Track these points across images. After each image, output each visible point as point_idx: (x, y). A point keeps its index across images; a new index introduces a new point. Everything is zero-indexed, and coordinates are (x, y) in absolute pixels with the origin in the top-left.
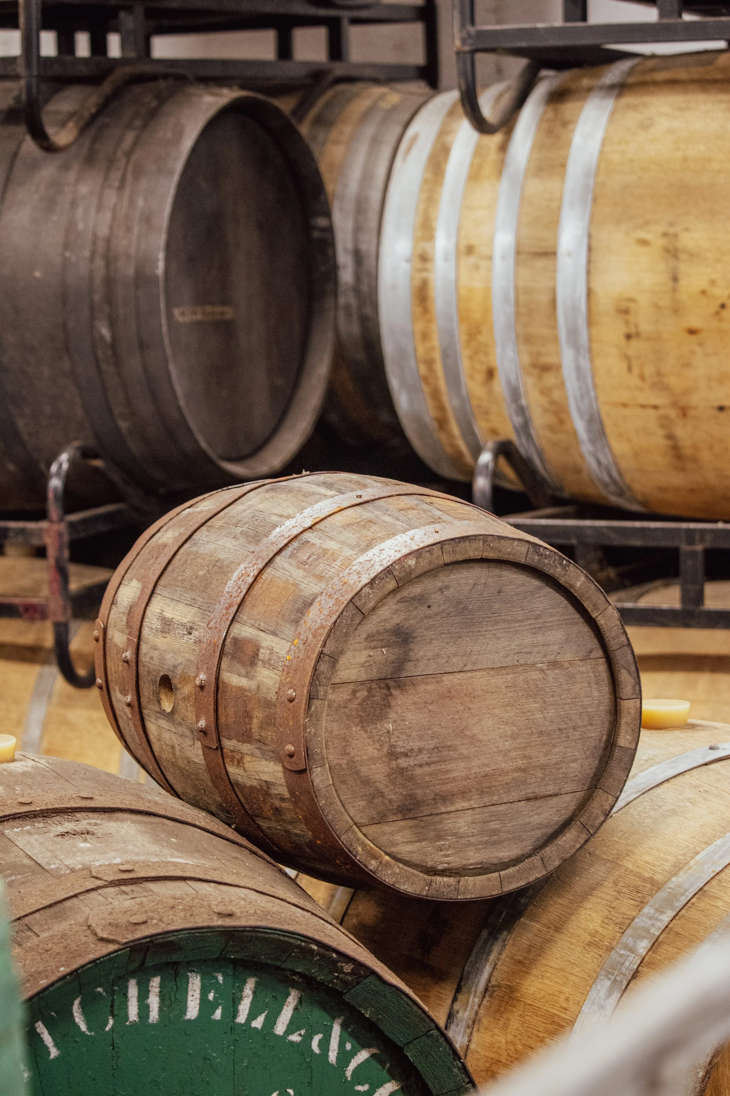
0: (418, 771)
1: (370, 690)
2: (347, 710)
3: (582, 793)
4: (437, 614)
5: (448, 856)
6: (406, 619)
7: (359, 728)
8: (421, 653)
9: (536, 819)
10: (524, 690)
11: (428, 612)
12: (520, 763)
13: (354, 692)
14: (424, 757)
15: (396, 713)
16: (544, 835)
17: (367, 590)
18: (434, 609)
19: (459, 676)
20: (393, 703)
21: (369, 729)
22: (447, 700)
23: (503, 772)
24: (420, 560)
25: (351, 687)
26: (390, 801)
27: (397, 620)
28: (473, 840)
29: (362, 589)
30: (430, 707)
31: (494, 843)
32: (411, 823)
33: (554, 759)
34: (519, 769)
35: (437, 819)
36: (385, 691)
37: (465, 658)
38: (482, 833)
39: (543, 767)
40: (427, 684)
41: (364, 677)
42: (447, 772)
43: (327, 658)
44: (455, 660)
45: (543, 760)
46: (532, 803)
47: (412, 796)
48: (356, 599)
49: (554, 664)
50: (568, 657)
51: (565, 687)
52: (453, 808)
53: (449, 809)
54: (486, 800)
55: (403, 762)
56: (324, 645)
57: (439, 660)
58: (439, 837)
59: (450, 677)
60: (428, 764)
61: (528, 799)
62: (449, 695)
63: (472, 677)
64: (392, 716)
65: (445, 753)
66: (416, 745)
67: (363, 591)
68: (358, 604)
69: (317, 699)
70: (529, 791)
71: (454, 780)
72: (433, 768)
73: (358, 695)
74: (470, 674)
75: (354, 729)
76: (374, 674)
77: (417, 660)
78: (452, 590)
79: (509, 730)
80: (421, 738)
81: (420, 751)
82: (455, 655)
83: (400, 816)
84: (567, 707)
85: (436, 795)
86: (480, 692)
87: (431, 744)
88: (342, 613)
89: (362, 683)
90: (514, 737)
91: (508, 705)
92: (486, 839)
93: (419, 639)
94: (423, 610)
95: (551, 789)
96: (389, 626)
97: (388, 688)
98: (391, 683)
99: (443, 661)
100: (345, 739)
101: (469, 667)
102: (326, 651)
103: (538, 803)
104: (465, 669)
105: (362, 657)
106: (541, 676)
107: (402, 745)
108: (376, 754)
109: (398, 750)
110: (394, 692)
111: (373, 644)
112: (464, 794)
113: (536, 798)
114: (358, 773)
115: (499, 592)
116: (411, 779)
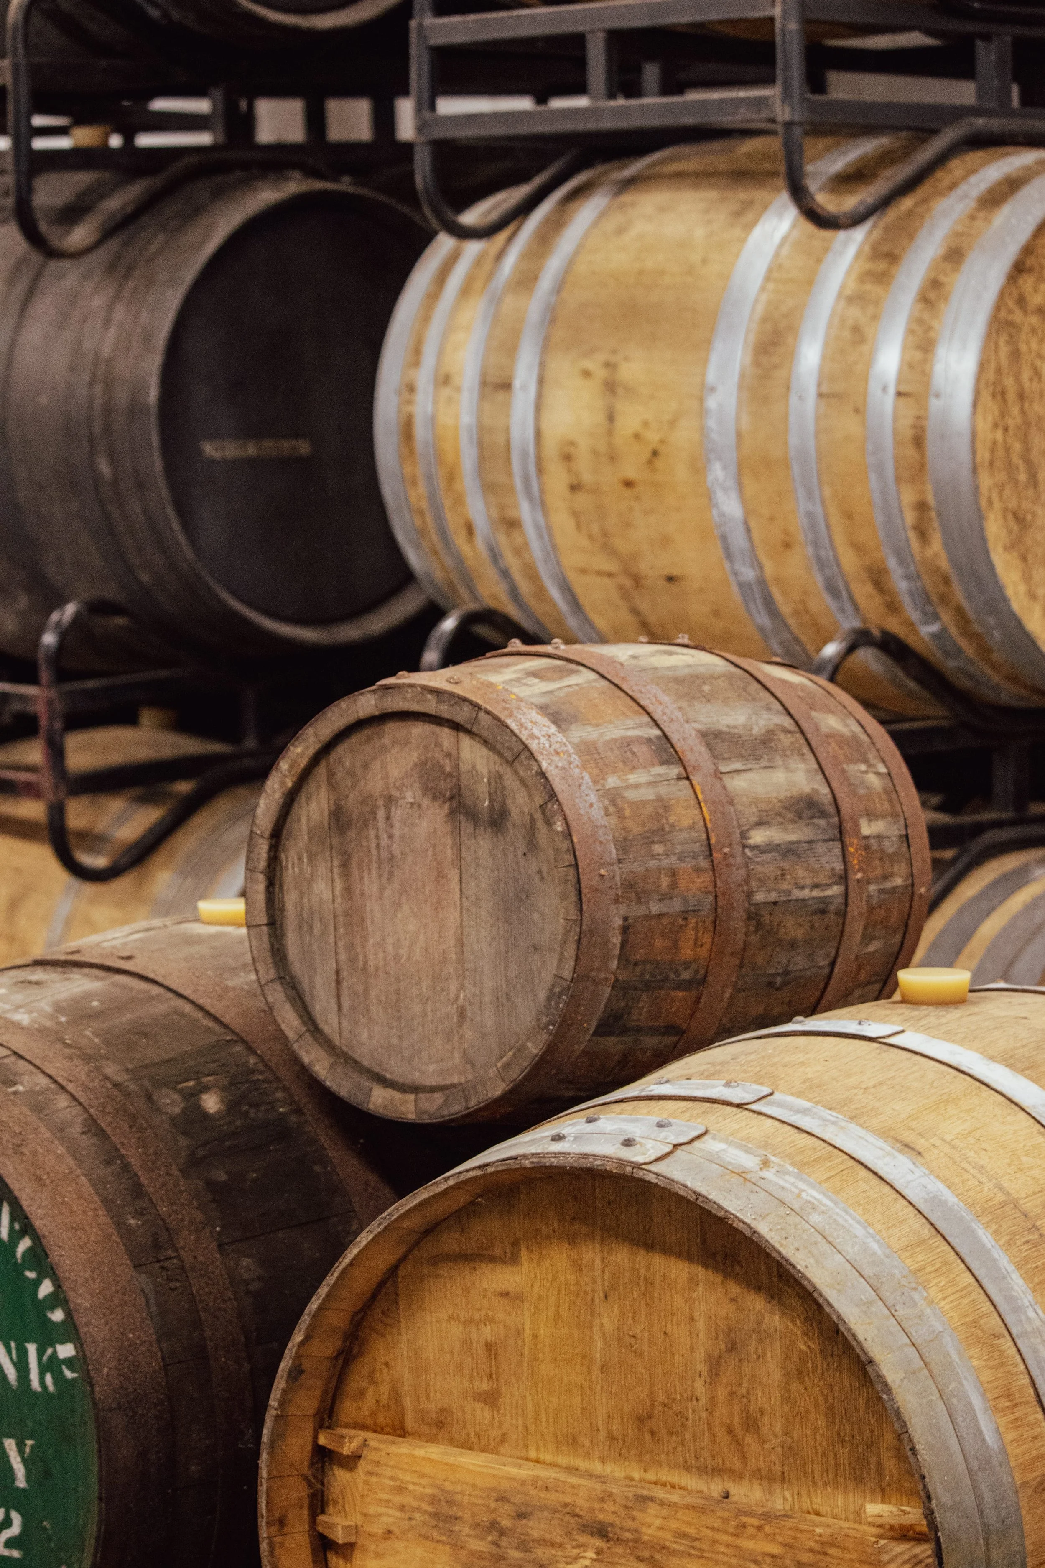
0: (372, 833)
1: (450, 775)
2: (432, 746)
3: (338, 1043)
4: (518, 864)
5: (293, 867)
6: (514, 825)
7: (416, 760)
8: (482, 843)
9: (319, 981)
10: (440, 975)
11: (520, 854)
12: (372, 964)
13: (449, 755)
14: (384, 842)
15: (428, 808)
16: (304, 991)
17: (535, 768)
18: (522, 861)
19: (457, 890)
20: (437, 804)
21: (414, 773)
22: (434, 873)
23: (365, 940)
24: (561, 837)
25: (454, 753)
26: (347, 797)
27: (514, 812)
28: (305, 900)
29: (536, 761)
30: (430, 852)
31: (300, 926)
32: (326, 822)
33: (373, 1009)
34: (366, 963)
35: (328, 854)
36: (448, 794)
37: (473, 898)
38: (312, 912)
39: (366, 992)
40: (452, 848)
41: (464, 768)
42: (369, 870)
43: (474, 715)
44: (473, 885)
45: (373, 993)
46: (334, 977)
47: (349, 825)
48: (527, 754)
49: (462, 1014)
50: (469, 1034)
51: (440, 1028)
52: (336, 876)
53: (336, 870)
54: (341, 919)
55: (381, 813)
56: (488, 712)
57: (473, 865)
58: (311, 857)
59: (457, 879)
60: (378, 845)
61: (338, 973)
62: (440, 876)
63: (455, 905)
64: (425, 803)
65: (386, 868)
66: (397, 833)
67: (535, 764)
68: (523, 757)
69: (438, 702)
70: (344, 974)
71: (362, 878)
72: (374, 852)
73: (447, 761)
74: (458, 904)
75: (416, 755)
76: (464, 783)
77: (475, 837)
78: (540, 885)
79: (403, 952)
80: (403, 837)
81: (391, 837)
82: (477, 885)
83: (333, 808)
84: (421, 1029)
85: (349, 855)
86: (441, 915)
87: (396, 850)
88: (515, 735)
89: (457, 766)
90: (397, 958)
91: (427, 952)
92: (305, 916)
93: (495, 840)
94: (521, 846)
95: (346, 1004)
96: (509, 802)
97: (451, 798)
98: (455, 803)
99: (472, 870)
100: (406, 743)
101: (466, 903)
102: (482, 714)
103: (333, 984)
104: (464, 899)
105: (483, 768)
106: (452, 996)
107: (398, 813)
108: (392, 780)
109: (393, 809)
110: (447, 805)
111: (493, 781)
112: (348, 890)
113: (338, 983)
114: (375, 758)
115: (535, 948)
116: (366, 824)
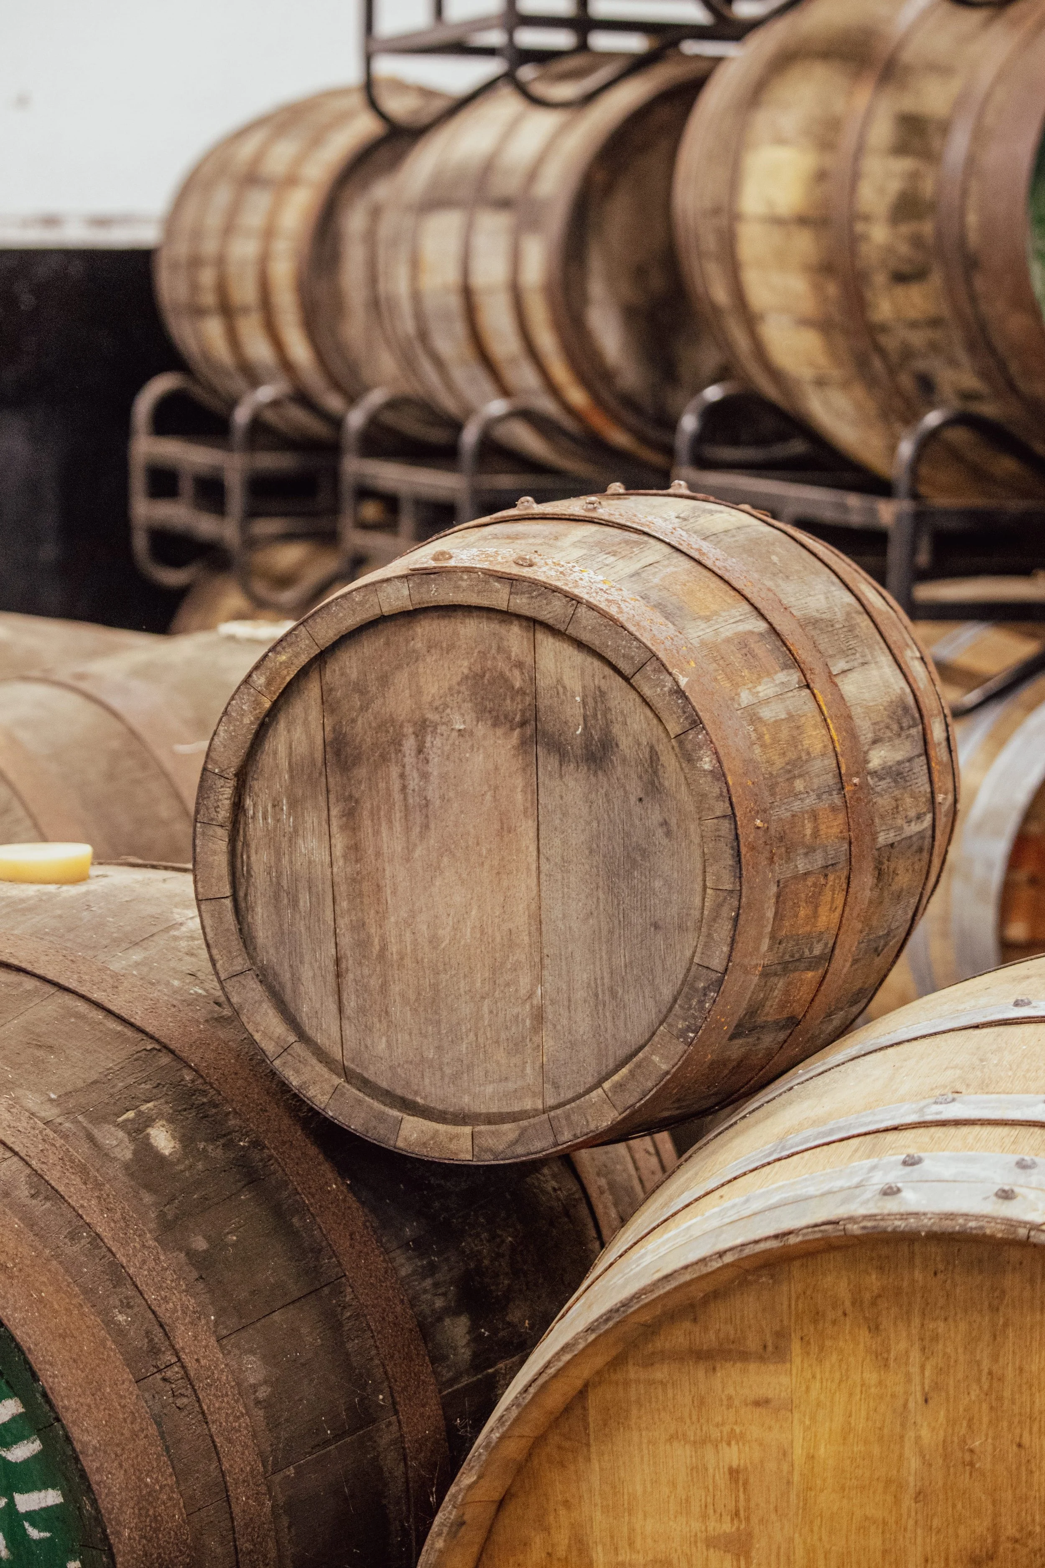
0: (394, 771)
1: (522, 692)
2: (493, 651)
3: (340, 1055)
4: (630, 814)
5: (265, 817)
6: (624, 760)
7: (466, 671)
8: (572, 784)
9: (307, 973)
10: (502, 964)
11: (633, 799)
12: (393, 949)
13: (520, 665)
14: (414, 782)
15: (485, 737)
16: (284, 985)
17: (669, 684)
18: (637, 809)
19: (533, 848)
20: (499, 732)
21: (463, 688)
22: (497, 826)
23: (382, 916)
24: (709, 779)
25: (529, 660)
26: (353, 721)
27: (625, 743)
28: (285, 862)
29: (670, 674)
30: (488, 797)
31: (277, 898)
32: (319, 755)
33: (396, 1010)
34: (384, 948)
35: (322, 799)
36: (518, 718)
37: (558, 860)
38: (295, 878)
39: (384, 988)
40: (524, 791)
41: (543, 683)
42: (390, 821)
43: (570, 611)
44: (557, 842)
45: (395, 988)
46: (332, 966)
47: (357, 760)
48: (656, 664)
49: (539, 1017)
50: (549, 1044)
51: (503, 1036)
52: (335, 828)
53: (334, 822)
54: (343, 887)
55: (409, 744)
56: (591, 607)
57: (559, 815)
58: (294, 804)
59: (532, 834)
60: (404, 787)
61: (338, 961)
62: (505, 829)
63: (528, 869)
64: (481, 729)
65: (417, 818)
66: (434, 769)
67: (668, 678)
68: (648, 668)
70: (350, 962)
71: (377, 832)
72: (397, 796)
73: (516, 672)
74: (534, 867)
75: (466, 663)
76: (544, 702)
77: (561, 777)
78: (665, 841)
79: (445, 933)
80: (444, 777)
81: (425, 776)
82: (564, 842)
83: (330, 736)
84: (472, 1035)
85: (357, 801)
86: (505, 883)
87: (432, 793)
88: (636, 639)
89: (533, 680)
90: (434, 941)
91: (482, 933)
92: (284, 883)
93: (593, 780)
94: (635, 788)
95: (351, 1003)
96: (616, 729)
97: (523, 724)
98: (529, 730)
99: (557, 822)
100: (451, 648)
101: (545, 867)
102: (582, 610)
103: (331, 977)
104: (543, 860)
105: (574, 683)
106: (523, 992)
107: (435, 744)
108: (426, 698)
109: (429, 738)
110: (516, 733)
111: (590, 700)
112: (355, 849)
113: (339, 975)
114: (399, 667)
115: (656, 926)
116: (384, 758)
